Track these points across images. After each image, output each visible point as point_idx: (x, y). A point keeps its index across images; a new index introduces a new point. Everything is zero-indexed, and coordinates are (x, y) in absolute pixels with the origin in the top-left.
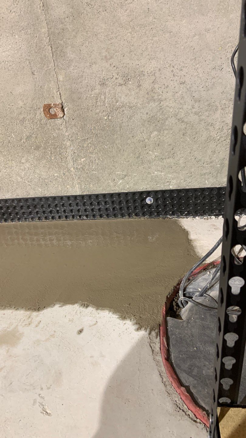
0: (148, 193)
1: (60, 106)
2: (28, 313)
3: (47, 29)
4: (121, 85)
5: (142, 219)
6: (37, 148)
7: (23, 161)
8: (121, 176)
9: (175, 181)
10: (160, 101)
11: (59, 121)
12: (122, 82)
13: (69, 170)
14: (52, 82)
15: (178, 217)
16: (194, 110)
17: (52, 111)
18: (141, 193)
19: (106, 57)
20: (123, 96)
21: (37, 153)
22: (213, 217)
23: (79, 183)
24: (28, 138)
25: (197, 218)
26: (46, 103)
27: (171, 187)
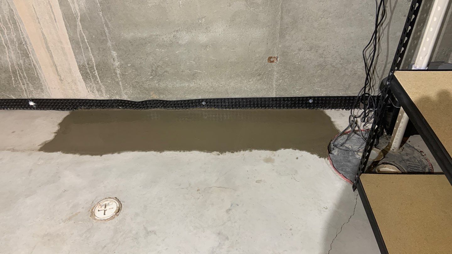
0: (310, 98)
1: (277, 58)
2: (271, 152)
3: (279, 27)
4: (308, 51)
5: (305, 109)
6: (259, 75)
7: (251, 80)
8: (298, 89)
9: (325, 92)
10: (325, 58)
11: (273, 64)
12: (309, 49)
13: (272, 86)
14: (276, 48)
15: (324, 109)
16: (340, 63)
17: (272, 60)
18: (307, 97)
19: (304, 39)
20: (308, 55)
21: (258, 78)
22: (341, 110)
23: (276, 92)
24: (256, 70)
25: (333, 110)
26: (270, 56)
27: (323, 95)
